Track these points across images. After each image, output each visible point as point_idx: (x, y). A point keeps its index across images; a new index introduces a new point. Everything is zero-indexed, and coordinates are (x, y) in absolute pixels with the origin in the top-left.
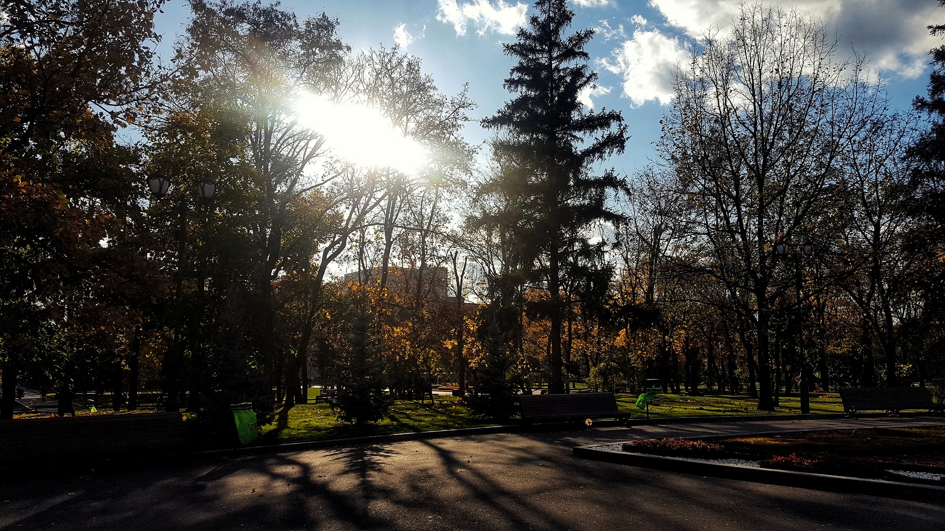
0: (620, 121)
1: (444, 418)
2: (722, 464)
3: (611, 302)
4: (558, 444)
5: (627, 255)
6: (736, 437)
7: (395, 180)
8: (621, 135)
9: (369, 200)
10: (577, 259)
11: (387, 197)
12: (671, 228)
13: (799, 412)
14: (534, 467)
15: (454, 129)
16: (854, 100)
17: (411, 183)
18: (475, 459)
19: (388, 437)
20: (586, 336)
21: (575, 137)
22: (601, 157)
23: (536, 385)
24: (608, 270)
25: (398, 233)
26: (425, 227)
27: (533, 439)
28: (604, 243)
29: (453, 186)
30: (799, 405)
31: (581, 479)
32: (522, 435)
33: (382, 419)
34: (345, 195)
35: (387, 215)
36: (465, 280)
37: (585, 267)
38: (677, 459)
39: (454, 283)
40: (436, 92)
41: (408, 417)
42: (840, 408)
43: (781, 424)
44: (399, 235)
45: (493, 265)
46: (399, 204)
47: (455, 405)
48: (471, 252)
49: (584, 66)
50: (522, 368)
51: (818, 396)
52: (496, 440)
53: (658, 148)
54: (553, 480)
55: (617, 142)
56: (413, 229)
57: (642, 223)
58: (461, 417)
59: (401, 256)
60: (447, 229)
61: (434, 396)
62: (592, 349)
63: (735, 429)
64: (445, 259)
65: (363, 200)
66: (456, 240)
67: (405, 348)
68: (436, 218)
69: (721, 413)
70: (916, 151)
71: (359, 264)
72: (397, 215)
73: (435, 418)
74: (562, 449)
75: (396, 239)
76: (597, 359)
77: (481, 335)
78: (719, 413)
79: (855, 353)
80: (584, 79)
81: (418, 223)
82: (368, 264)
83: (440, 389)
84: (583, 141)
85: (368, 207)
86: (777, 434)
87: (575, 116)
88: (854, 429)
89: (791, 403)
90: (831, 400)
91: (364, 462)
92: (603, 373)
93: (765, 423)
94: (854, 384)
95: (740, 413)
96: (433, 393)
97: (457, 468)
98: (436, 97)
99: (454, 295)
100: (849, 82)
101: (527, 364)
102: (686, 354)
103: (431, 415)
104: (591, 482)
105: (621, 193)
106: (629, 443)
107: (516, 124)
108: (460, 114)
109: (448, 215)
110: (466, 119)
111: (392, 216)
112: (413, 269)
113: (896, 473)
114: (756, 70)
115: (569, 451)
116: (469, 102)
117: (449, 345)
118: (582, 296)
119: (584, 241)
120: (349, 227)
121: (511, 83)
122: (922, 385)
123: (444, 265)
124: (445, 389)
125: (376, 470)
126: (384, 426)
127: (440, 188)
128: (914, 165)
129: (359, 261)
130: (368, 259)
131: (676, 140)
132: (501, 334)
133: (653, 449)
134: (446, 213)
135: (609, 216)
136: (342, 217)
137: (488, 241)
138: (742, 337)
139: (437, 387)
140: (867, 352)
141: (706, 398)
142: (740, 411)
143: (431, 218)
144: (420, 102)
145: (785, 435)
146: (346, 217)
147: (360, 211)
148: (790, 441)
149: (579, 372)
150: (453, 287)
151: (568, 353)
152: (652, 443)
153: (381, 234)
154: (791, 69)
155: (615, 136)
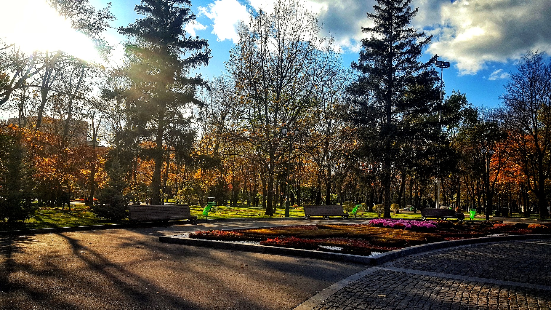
0: (207, 46)
1: (76, 219)
2: (241, 244)
3: (193, 153)
4: (151, 235)
5: (205, 126)
6: (251, 229)
7: (52, 58)
8: (207, 55)
9: (31, 69)
10: (175, 125)
11: (45, 68)
12: (230, 113)
13: (284, 216)
14: (134, 249)
15: (99, 31)
16: (326, 58)
17: (64, 61)
18: (94, 244)
19: (32, 231)
20: (177, 172)
21: (180, 50)
22: (194, 66)
23: (143, 200)
24: (193, 134)
25: (52, 94)
26: (73, 93)
27: (135, 232)
28: (192, 118)
29: (95, 68)
30: (284, 213)
31: (161, 255)
32: (128, 230)
33: (29, 219)
34: (11, 62)
35: (44, 81)
36: (99, 131)
37: (179, 131)
38: (218, 241)
39: (92, 132)
40: (88, 4)
41: (50, 218)
42: (303, 215)
43: (275, 222)
44: (53, 96)
45: (120, 123)
46: (54, 75)
47: (85, 211)
48: (105, 114)
49: (187, 9)
50: (135, 189)
51: (294, 208)
52: (110, 233)
53: (227, 66)
54: (143, 256)
55: (204, 58)
56: (64, 93)
57: (215, 108)
58: (89, 219)
59: (53, 110)
60: (89, 96)
61: (71, 205)
62: (180, 179)
63: (251, 225)
64: (86, 116)
65: (26, 68)
66: (95, 104)
67: (51, 172)
68: (81, 87)
69: (246, 217)
70: (350, 89)
71: (20, 113)
72: (52, 82)
73: (69, 219)
74: (153, 238)
75: (50, 98)
76: (183, 185)
77: (107, 167)
78: (245, 216)
79: (313, 188)
80: (188, 17)
81: (68, 89)
82: (27, 113)
83: (76, 201)
84: (185, 54)
85: (29, 73)
86: (272, 227)
87: (180, 38)
88: (307, 225)
89: (280, 212)
90: (300, 210)
91: (11, 247)
92: (185, 194)
93: (267, 222)
94: (312, 203)
95: (255, 217)
96: (71, 203)
97: (80, 250)
98: (87, 7)
99: (91, 140)
100: (325, 48)
101: (138, 187)
102: (233, 184)
103: (66, 217)
104: (167, 256)
105: (205, 89)
106: (194, 233)
107: (142, 36)
108: (104, 22)
109: (91, 87)
110: (108, 26)
111: (48, 81)
112: (61, 120)
113: (323, 247)
114: (282, 33)
115: (157, 239)
116: (111, 15)
117: (84, 172)
118: (177, 147)
119: (180, 115)
120: (13, 86)
121: (140, 8)
122: (341, 204)
123: (84, 119)
124: (80, 201)
125: (19, 252)
126: (30, 223)
127: (85, 68)
128: (348, 96)
129: (20, 111)
130: (27, 109)
131: (238, 63)
132: (121, 167)
133: (207, 236)
134: (89, 85)
135: (197, 102)
136: (8, 78)
137: (117, 107)
138: (261, 176)
139: (74, 199)
140: (319, 187)
141: (240, 209)
142: (256, 216)
143: (77, 87)
144: (76, 9)
145: (276, 228)
146: (11, 79)
147: (23, 76)
148: (277, 231)
149: (171, 193)
150: (90, 135)
151: (165, 181)
152: (206, 233)
153: (38, 93)
154: (299, 36)
155: (203, 55)
